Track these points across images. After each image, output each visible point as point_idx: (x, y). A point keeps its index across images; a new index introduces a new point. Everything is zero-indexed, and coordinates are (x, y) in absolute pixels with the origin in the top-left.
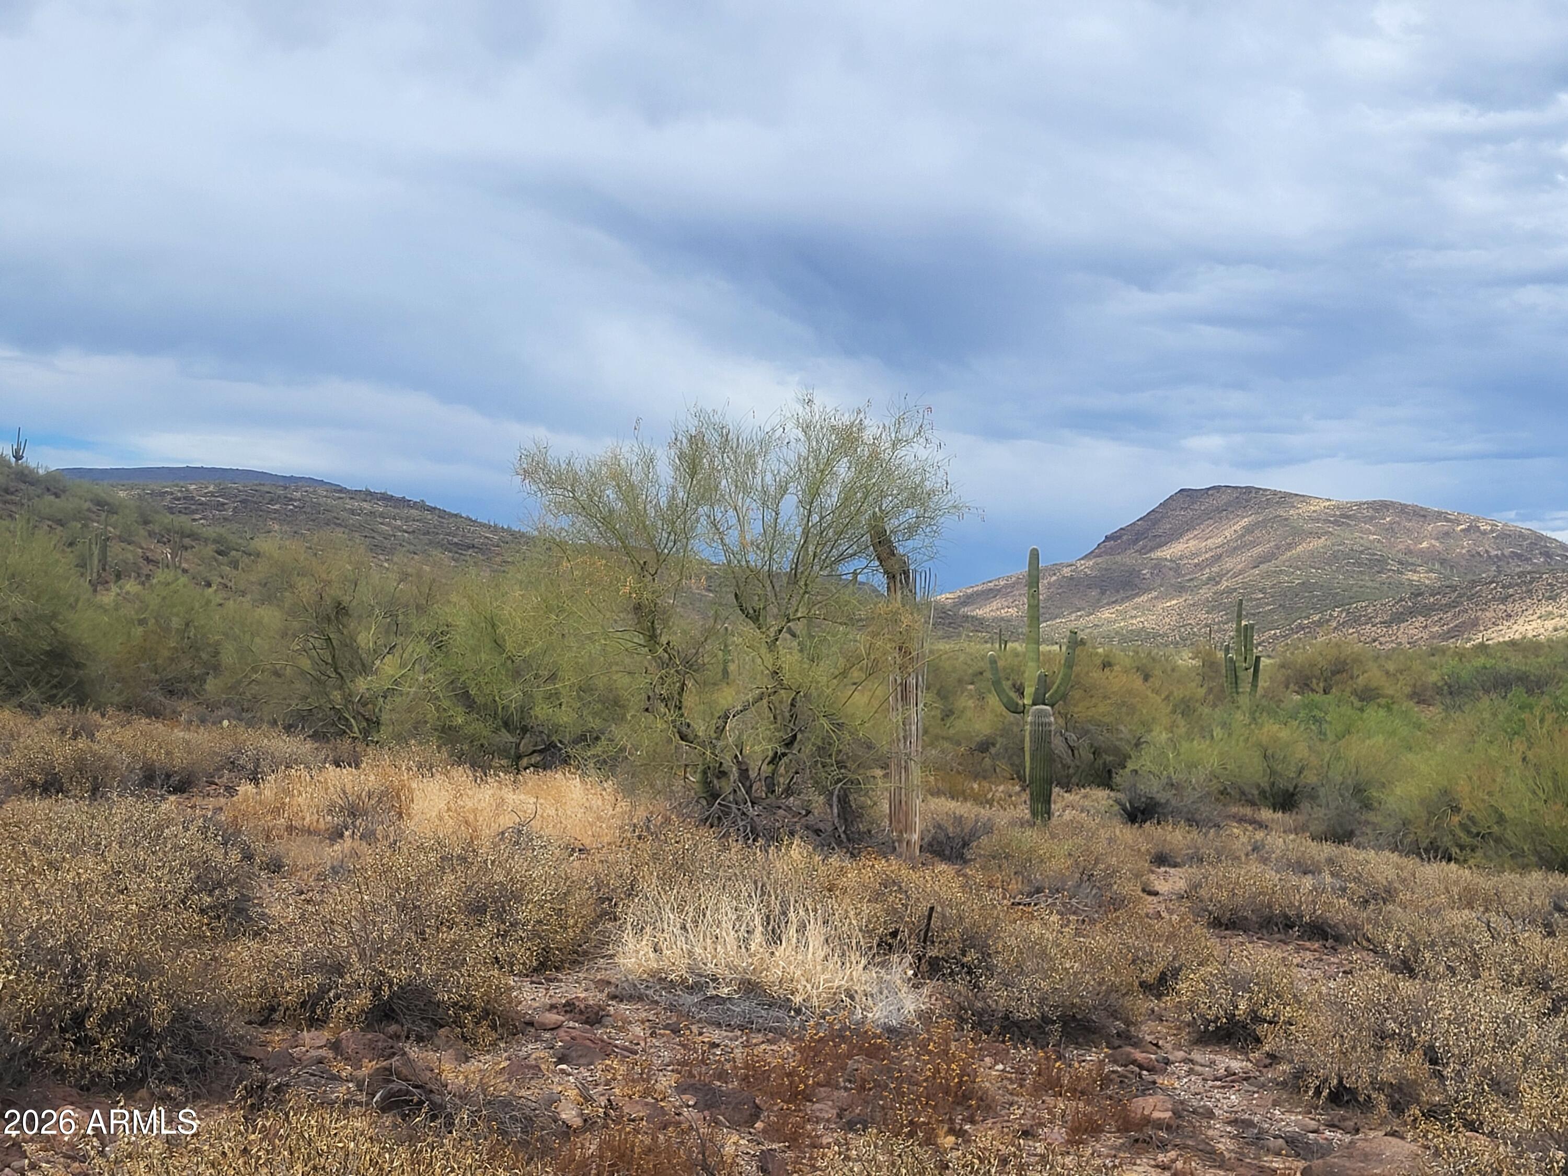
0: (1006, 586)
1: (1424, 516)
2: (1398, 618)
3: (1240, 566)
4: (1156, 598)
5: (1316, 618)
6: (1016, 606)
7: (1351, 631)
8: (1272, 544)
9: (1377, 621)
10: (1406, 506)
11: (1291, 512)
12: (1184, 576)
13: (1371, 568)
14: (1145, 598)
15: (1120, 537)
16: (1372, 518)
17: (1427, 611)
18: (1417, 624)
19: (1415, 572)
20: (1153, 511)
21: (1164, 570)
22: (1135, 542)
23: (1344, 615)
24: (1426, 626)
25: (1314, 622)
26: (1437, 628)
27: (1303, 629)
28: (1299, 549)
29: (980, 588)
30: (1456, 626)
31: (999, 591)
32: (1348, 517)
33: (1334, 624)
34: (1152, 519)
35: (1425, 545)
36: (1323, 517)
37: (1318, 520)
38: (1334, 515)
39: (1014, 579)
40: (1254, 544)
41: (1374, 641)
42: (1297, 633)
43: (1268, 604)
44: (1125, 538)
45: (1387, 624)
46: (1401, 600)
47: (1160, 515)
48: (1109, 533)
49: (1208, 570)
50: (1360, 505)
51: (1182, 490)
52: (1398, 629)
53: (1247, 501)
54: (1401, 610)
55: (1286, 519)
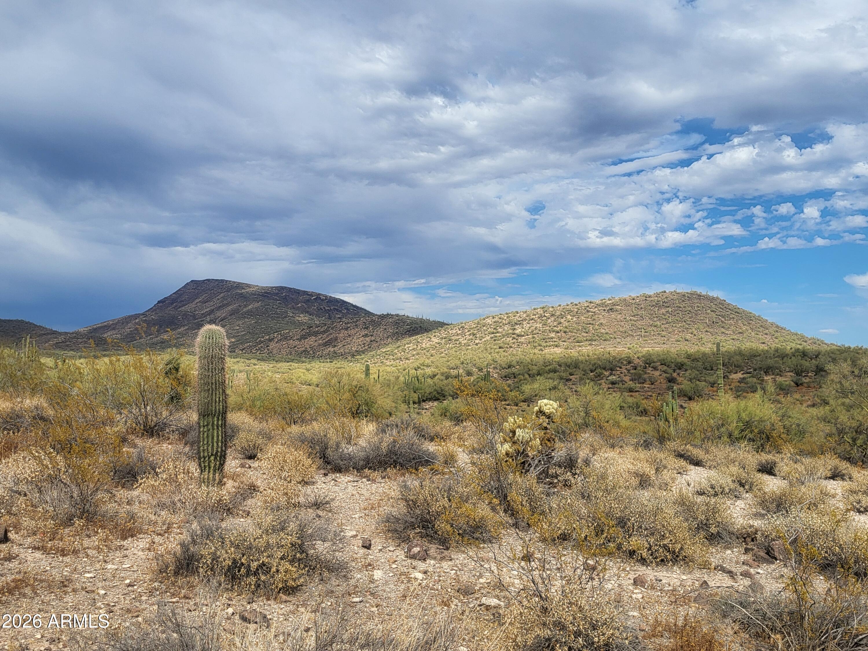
0: (113, 324)
1: (298, 293)
2: (303, 337)
3: (224, 315)
4: (188, 329)
5: (267, 337)
6: (120, 334)
7: (284, 343)
8: (237, 305)
9: (295, 338)
10: (291, 289)
11: (243, 291)
12: (197, 319)
13: (282, 315)
14: (182, 329)
15: (165, 302)
16: (278, 294)
17: (316, 334)
18: (312, 340)
19: (299, 317)
20: (179, 290)
21: (188, 317)
22: (172, 304)
23: (280, 336)
24: (316, 341)
25: (266, 339)
26: (321, 341)
27: (262, 342)
28: (250, 307)
29: (100, 325)
30: (329, 340)
31: (110, 326)
32: (267, 293)
33: (276, 340)
34: (180, 293)
35: (299, 305)
36: (257, 293)
37: (255, 294)
38: (262, 292)
39: (116, 321)
40: (228, 305)
41: (295, 347)
42: (260, 344)
43: (242, 331)
44: (167, 302)
45: (300, 340)
46: (304, 329)
47: (182, 292)
48: (159, 300)
49: (208, 317)
50: (272, 288)
51: (192, 281)
52: (304, 342)
53: (222, 286)
54: (304, 334)
55: (241, 294)
